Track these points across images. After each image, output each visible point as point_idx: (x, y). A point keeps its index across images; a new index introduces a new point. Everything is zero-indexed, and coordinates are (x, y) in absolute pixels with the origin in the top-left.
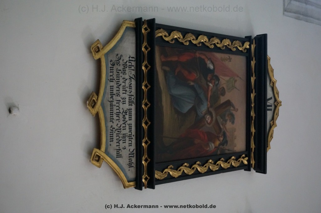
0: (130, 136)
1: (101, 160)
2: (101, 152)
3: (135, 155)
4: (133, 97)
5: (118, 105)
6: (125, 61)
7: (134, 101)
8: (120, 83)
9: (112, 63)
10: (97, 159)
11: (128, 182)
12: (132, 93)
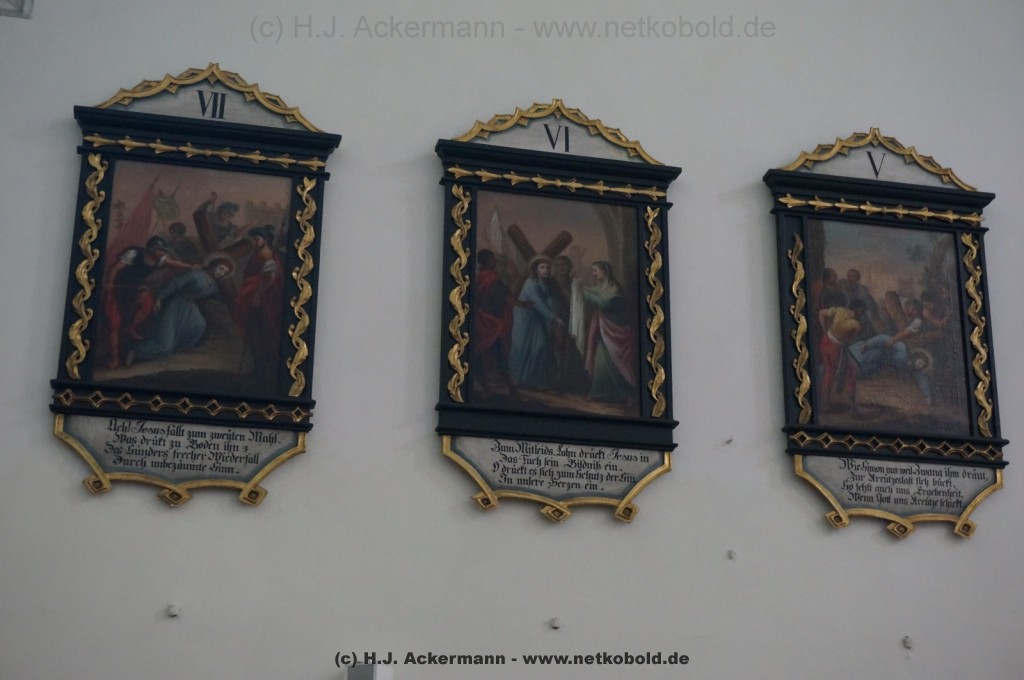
0: (230, 437)
1: (257, 489)
2: (247, 488)
3: (259, 430)
4: (171, 428)
5: (180, 456)
6: (116, 438)
7: (177, 425)
8: (148, 449)
9: (118, 462)
10: (254, 495)
11: (296, 445)
12: (165, 429)
